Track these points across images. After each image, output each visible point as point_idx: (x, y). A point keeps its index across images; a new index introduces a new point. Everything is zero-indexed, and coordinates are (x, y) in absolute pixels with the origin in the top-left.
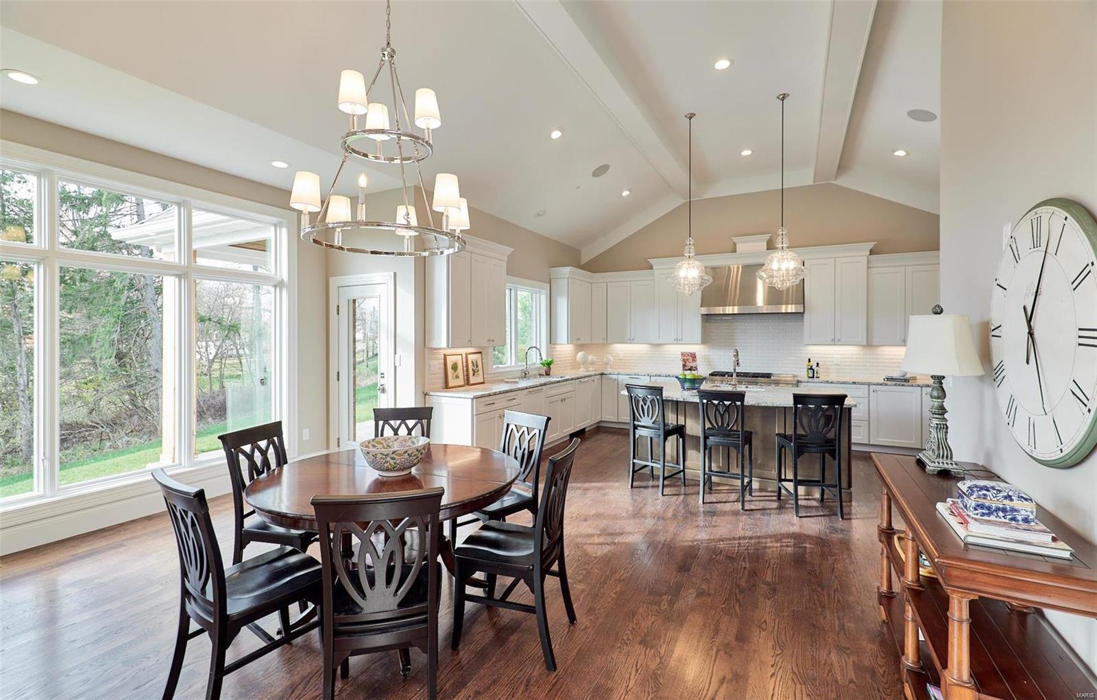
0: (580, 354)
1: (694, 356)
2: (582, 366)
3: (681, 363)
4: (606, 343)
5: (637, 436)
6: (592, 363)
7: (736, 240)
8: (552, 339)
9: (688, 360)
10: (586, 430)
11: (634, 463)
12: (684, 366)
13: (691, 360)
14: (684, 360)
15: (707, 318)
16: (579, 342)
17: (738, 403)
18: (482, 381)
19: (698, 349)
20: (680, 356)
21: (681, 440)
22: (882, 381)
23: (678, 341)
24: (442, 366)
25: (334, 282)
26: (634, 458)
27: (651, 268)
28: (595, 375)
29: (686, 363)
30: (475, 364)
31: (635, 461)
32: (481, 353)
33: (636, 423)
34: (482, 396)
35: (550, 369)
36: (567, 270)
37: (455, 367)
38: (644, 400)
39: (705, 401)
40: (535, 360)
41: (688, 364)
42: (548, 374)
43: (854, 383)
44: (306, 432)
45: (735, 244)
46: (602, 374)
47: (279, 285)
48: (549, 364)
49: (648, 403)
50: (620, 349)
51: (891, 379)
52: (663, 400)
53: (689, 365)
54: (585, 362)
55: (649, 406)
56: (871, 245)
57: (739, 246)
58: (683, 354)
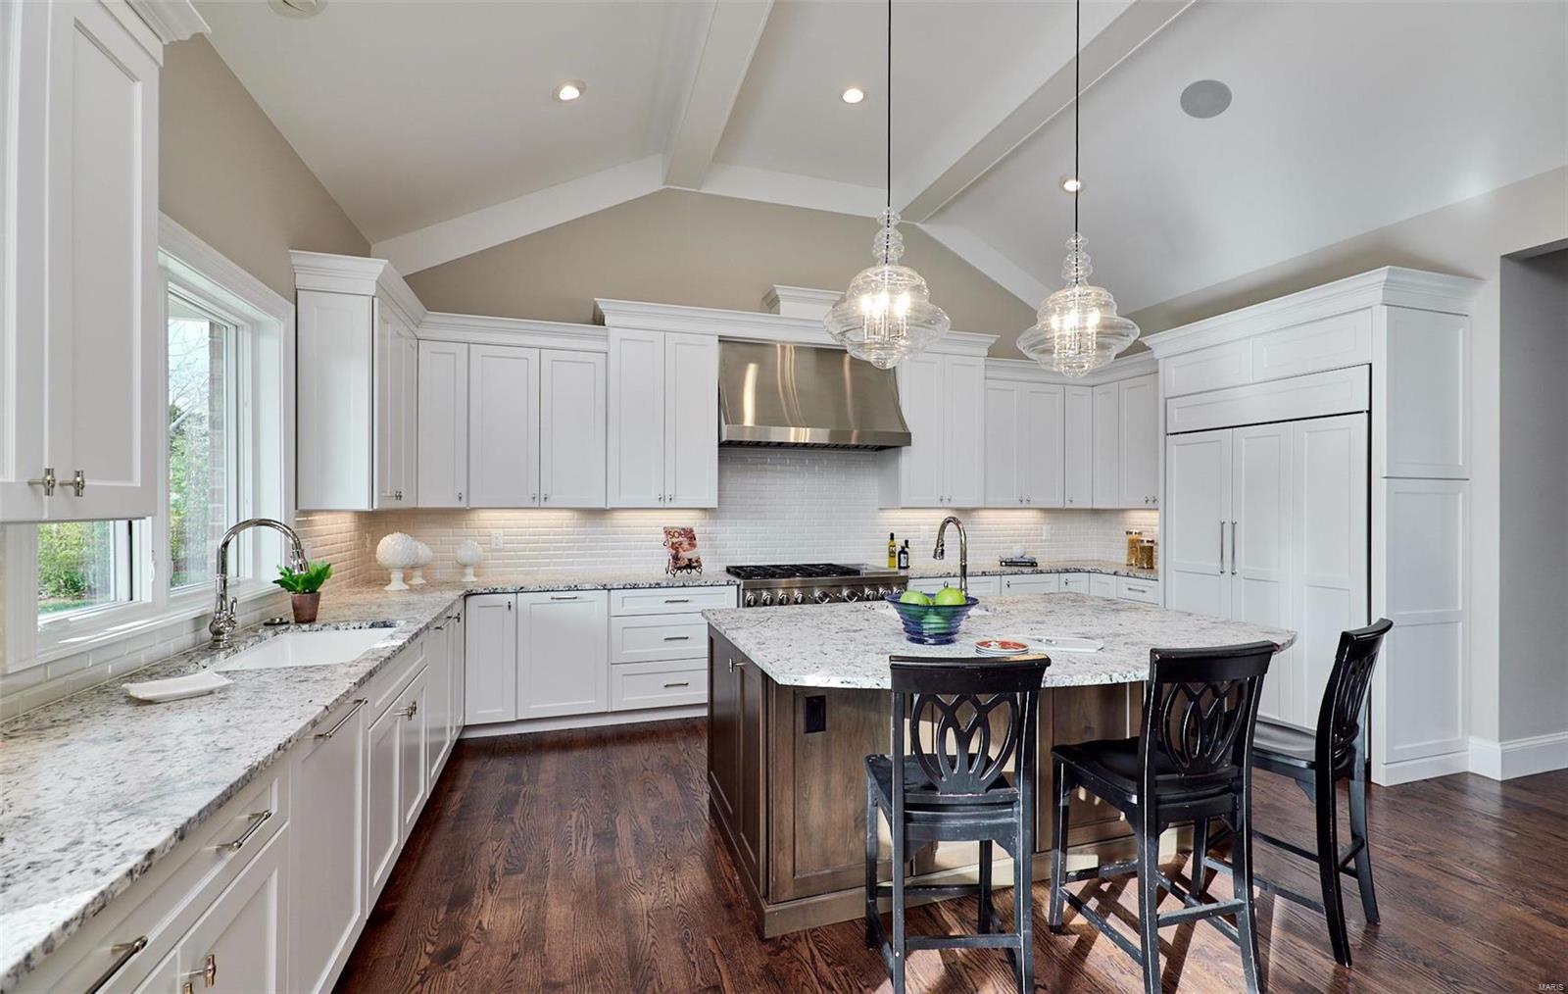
1: (690, 535)
2: (396, 577)
3: (666, 554)
4: (470, 508)
6: (422, 564)
7: (781, 287)
8: (299, 496)
9: (680, 544)
12: (676, 558)
13: (686, 545)
14: (672, 546)
15: (726, 450)
20: (663, 536)
22: (999, 569)
23: (666, 502)
27: (598, 320)
29: (677, 552)
35: (314, 597)
36: (371, 270)
41: (682, 554)
43: (984, 574)
48: (312, 580)
51: (1011, 563)
53: (686, 555)
56: (991, 339)
57: (785, 306)
58: (668, 532)
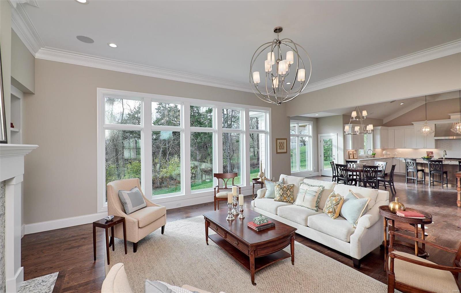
0: (384, 152)
1: (432, 153)
2: (385, 155)
4: (394, 148)
5: (408, 171)
6: (389, 155)
7: (450, 114)
8: (374, 147)
9: (429, 154)
10: (388, 174)
11: (407, 178)
13: (431, 154)
14: (427, 154)
15: (436, 140)
16: (384, 148)
17: (441, 163)
18: (357, 158)
19: (434, 151)
20: (426, 153)
21: (423, 173)
23: (424, 148)
24: (348, 154)
25: (319, 135)
26: (407, 176)
27: (413, 124)
28: (391, 158)
29: (428, 155)
30: (355, 154)
31: (408, 177)
32: (356, 151)
33: (408, 168)
34: (361, 161)
35: (375, 156)
36: (380, 127)
37: (351, 154)
38: (411, 163)
39: (430, 163)
40: (370, 153)
41: (429, 155)
42: (374, 157)
44: (315, 167)
45: (450, 116)
46: (393, 158)
47: (310, 137)
48: (374, 154)
49: (412, 163)
50: (400, 150)
52: (416, 163)
54: (386, 154)
55: (412, 164)
57: (452, 117)
58: (427, 152)
